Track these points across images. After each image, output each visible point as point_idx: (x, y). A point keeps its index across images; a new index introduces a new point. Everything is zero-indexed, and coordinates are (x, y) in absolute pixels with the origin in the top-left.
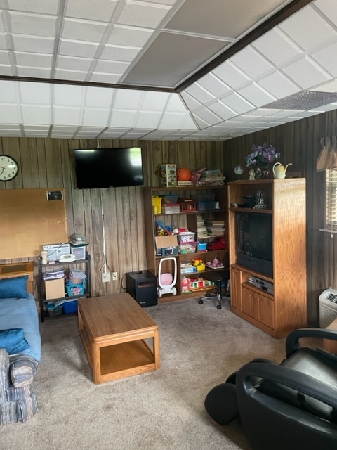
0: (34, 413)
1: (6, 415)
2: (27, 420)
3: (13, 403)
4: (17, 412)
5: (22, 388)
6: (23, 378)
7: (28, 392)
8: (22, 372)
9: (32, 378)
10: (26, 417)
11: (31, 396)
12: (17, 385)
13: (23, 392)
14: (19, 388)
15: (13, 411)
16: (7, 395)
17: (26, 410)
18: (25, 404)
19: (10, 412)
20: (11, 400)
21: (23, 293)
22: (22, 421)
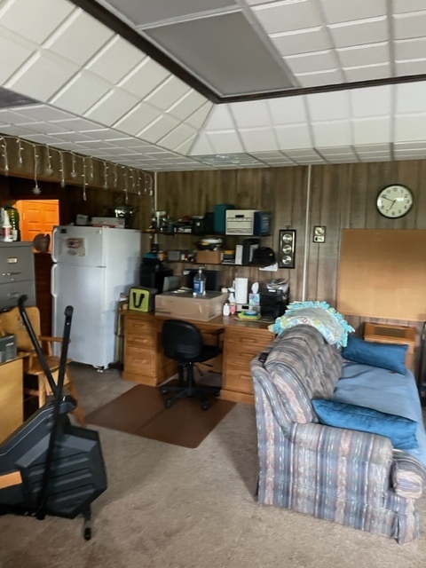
0: (414, 538)
1: (379, 523)
2: (404, 542)
3: (390, 513)
4: (392, 526)
5: (405, 499)
6: (409, 486)
7: (411, 507)
8: (408, 479)
9: (421, 493)
10: (404, 538)
11: (414, 513)
12: (399, 492)
13: (406, 505)
14: (401, 497)
15: (388, 522)
16: (384, 498)
17: (406, 529)
18: (405, 521)
19: (385, 522)
20: (388, 507)
21: (400, 366)
22: (397, 540)
